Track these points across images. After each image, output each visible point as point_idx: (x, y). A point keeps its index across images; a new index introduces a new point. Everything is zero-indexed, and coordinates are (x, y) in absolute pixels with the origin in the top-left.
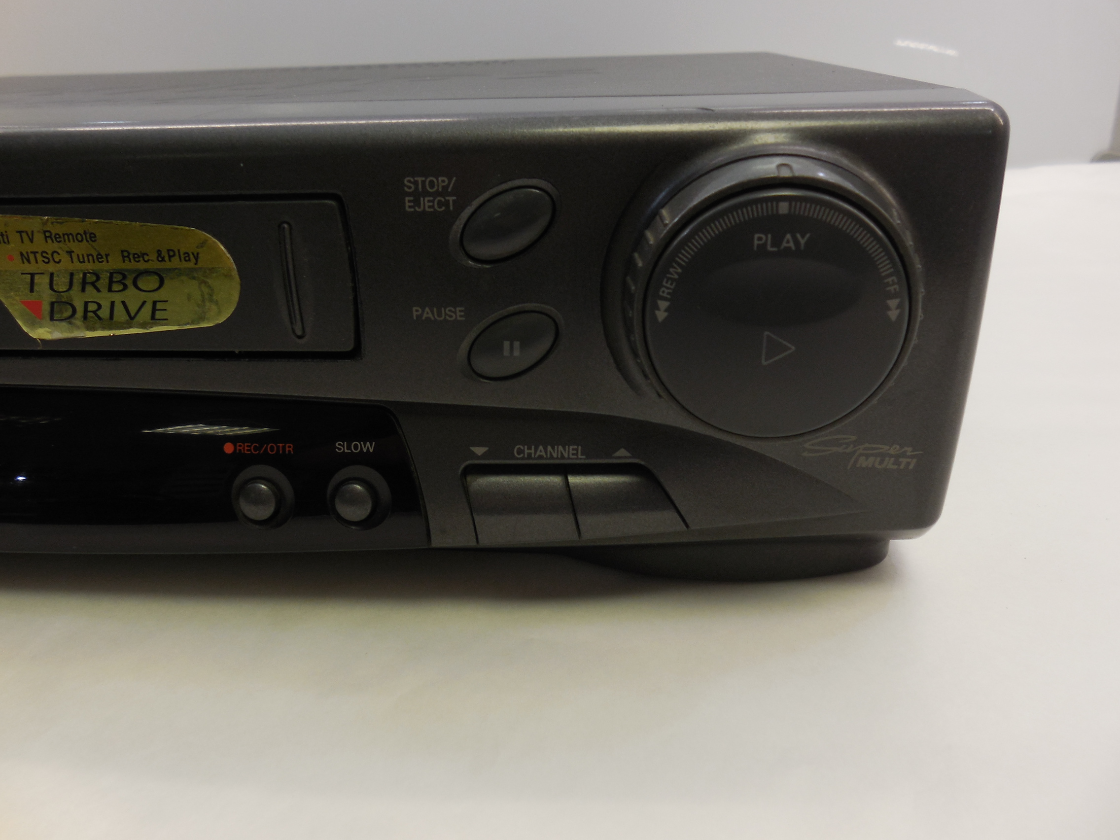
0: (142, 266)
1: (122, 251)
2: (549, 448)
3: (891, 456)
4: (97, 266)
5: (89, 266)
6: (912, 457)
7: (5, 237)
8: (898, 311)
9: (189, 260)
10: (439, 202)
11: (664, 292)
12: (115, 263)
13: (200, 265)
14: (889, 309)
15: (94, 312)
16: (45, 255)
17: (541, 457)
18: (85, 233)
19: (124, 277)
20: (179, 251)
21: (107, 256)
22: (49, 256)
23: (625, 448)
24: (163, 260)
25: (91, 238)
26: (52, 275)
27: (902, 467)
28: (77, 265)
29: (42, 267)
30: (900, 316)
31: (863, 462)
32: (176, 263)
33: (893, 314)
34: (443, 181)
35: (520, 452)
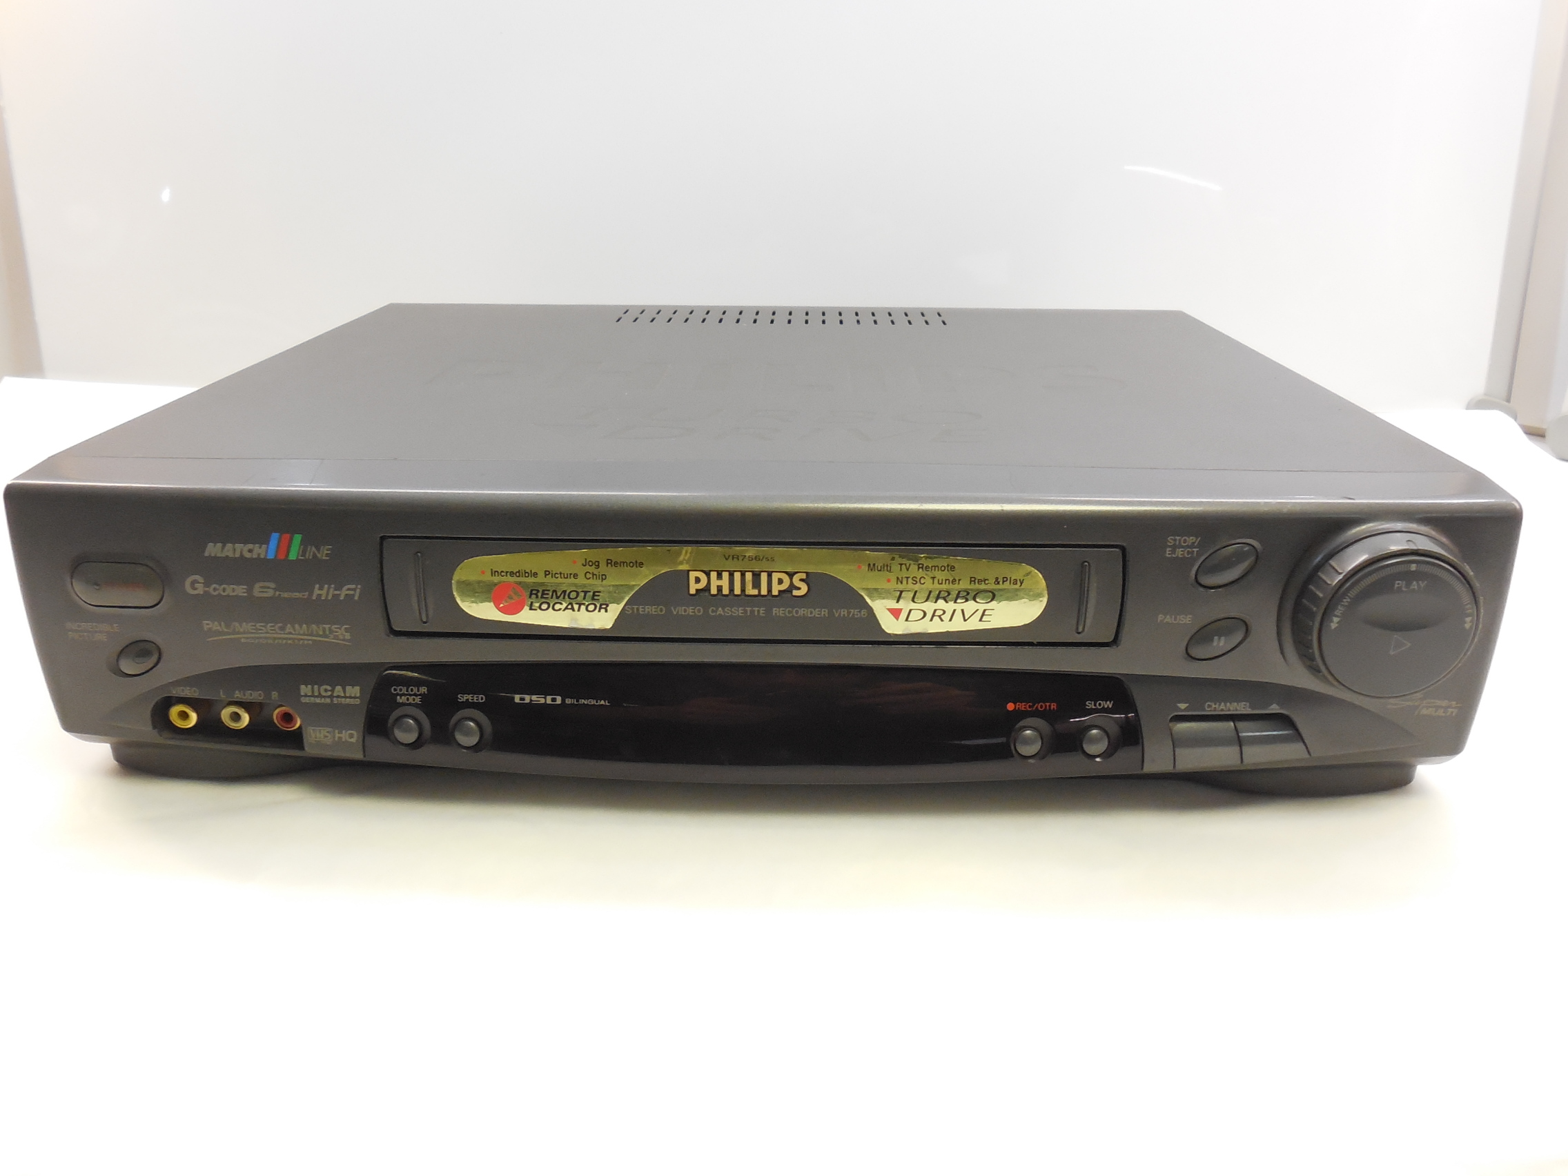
0: (983, 587)
1: (971, 578)
2: (1228, 704)
3: (1441, 707)
4: (951, 586)
5: (944, 587)
6: (1455, 708)
7: (889, 568)
8: (1471, 624)
9: (1016, 584)
10: (1188, 552)
11: (1337, 612)
12: (964, 585)
13: (1022, 587)
14: (1465, 623)
15: (940, 616)
16: (914, 579)
17: (1222, 710)
18: (948, 566)
19: (968, 594)
20: (1010, 578)
21: (959, 580)
22: (918, 580)
23: (1278, 704)
24: (998, 583)
25: (951, 568)
26: (916, 592)
27: (1448, 714)
28: (937, 586)
29: (910, 586)
30: (1471, 627)
31: (1424, 712)
32: (1006, 585)
33: (1467, 626)
34: (1191, 539)
35: (1209, 706)
